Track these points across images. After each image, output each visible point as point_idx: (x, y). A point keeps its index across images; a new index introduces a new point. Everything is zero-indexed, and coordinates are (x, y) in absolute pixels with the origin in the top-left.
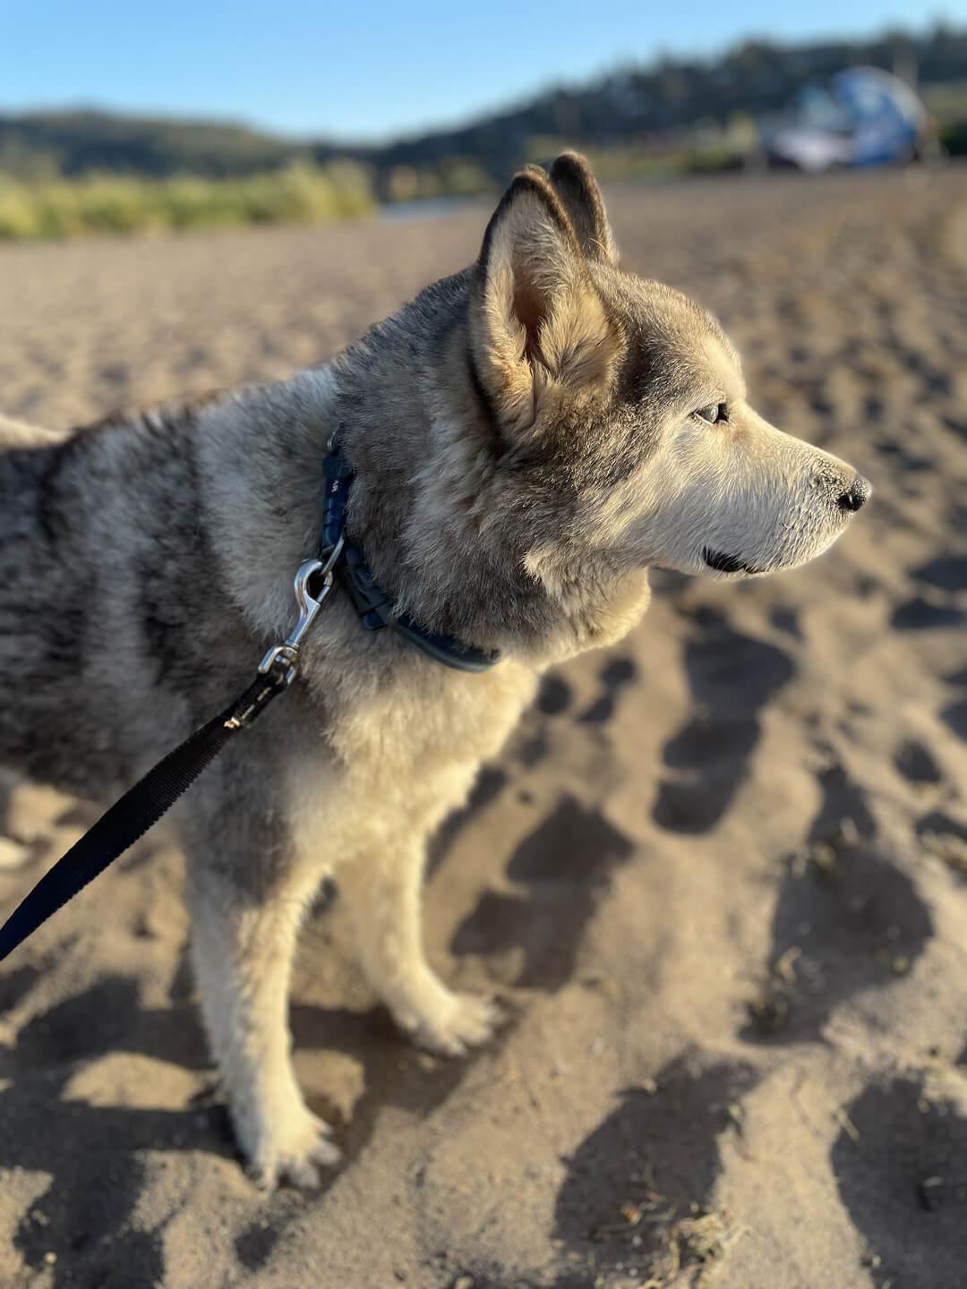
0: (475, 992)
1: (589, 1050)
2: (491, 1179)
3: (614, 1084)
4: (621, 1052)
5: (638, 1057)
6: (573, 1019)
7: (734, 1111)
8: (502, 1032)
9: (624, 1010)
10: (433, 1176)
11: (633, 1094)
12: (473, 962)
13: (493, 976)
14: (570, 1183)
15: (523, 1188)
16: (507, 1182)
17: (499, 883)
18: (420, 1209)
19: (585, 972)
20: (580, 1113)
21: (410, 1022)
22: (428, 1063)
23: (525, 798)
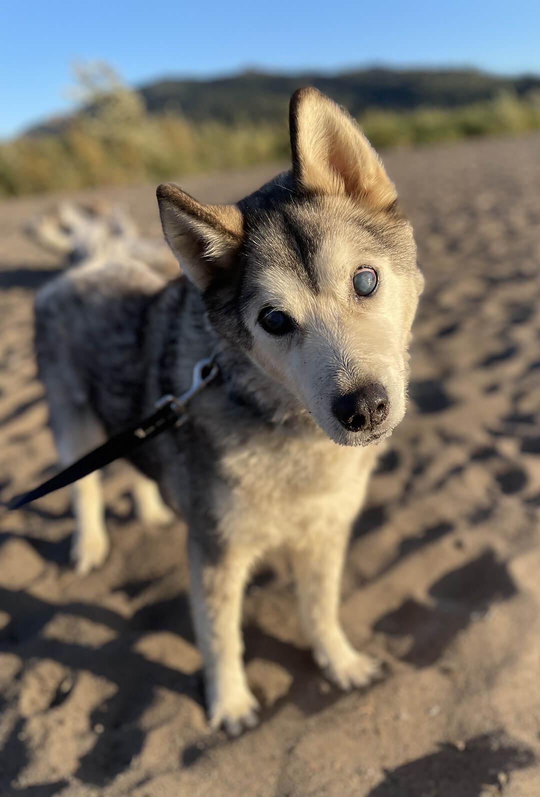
0: (372, 656)
1: (428, 710)
2: (332, 764)
3: (439, 737)
4: (450, 717)
5: (461, 725)
6: (423, 689)
7: (502, 777)
8: (375, 682)
9: (461, 694)
10: (299, 751)
11: (448, 747)
12: (381, 638)
13: (389, 649)
14: (383, 786)
15: (351, 777)
16: (342, 770)
17: (421, 594)
18: (283, 768)
19: (445, 663)
20: (406, 747)
21: (322, 660)
22: (325, 688)
23: (459, 545)
